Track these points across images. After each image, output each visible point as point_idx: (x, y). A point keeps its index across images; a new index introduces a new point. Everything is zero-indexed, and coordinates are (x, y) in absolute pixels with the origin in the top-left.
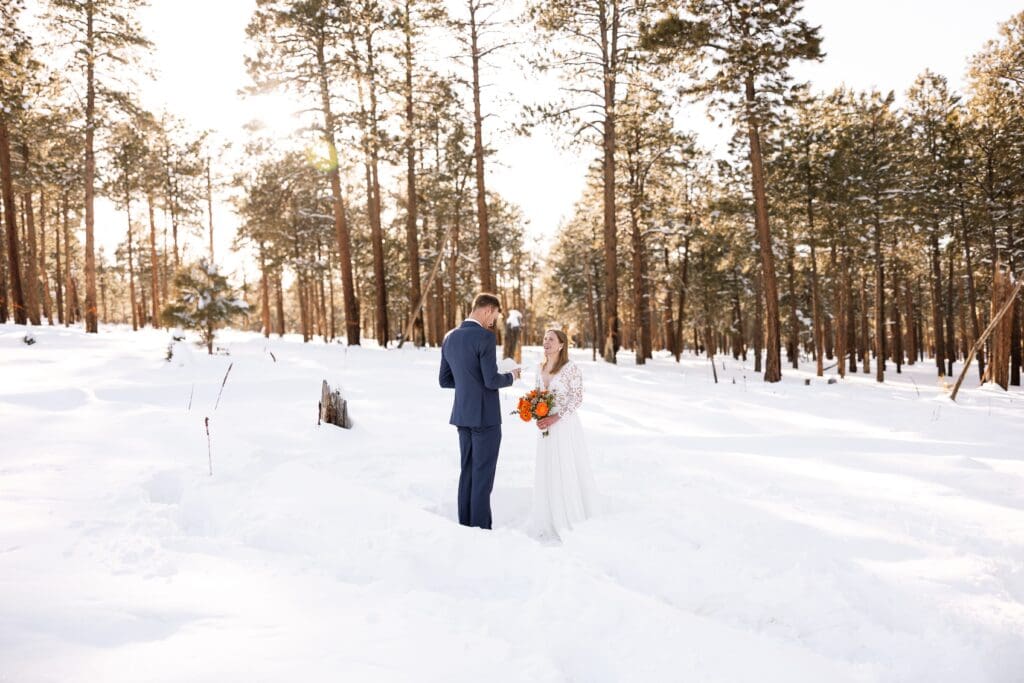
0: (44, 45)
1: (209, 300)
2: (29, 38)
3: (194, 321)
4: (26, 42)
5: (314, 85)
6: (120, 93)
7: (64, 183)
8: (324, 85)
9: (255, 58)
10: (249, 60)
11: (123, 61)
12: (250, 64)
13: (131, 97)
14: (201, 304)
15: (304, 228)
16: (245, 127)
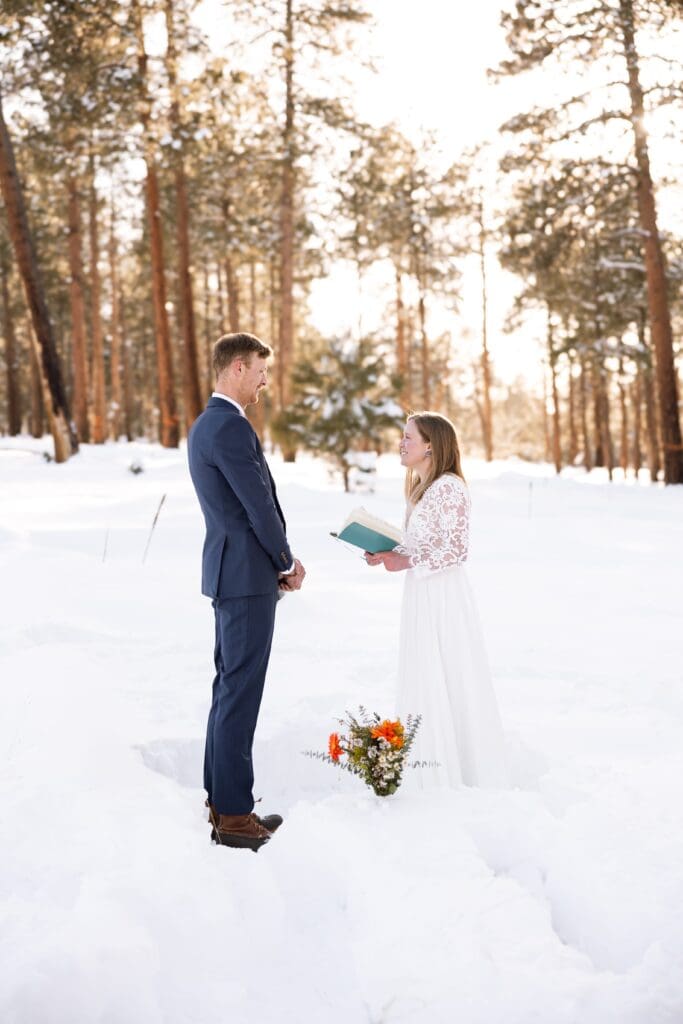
0: (232, 44)
1: (341, 404)
2: (206, 37)
3: (319, 437)
4: (202, 43)
5: (613, 45)
6: (325, 100)
7: (269, 245)
8: (629, 40)
9: (515, 15)
10: (507, 17)
11: (335, 51)
12: (510, 25)
13: (344, 103)
14: (328, 411)
15: (612, 288)
16: (503, 128)
